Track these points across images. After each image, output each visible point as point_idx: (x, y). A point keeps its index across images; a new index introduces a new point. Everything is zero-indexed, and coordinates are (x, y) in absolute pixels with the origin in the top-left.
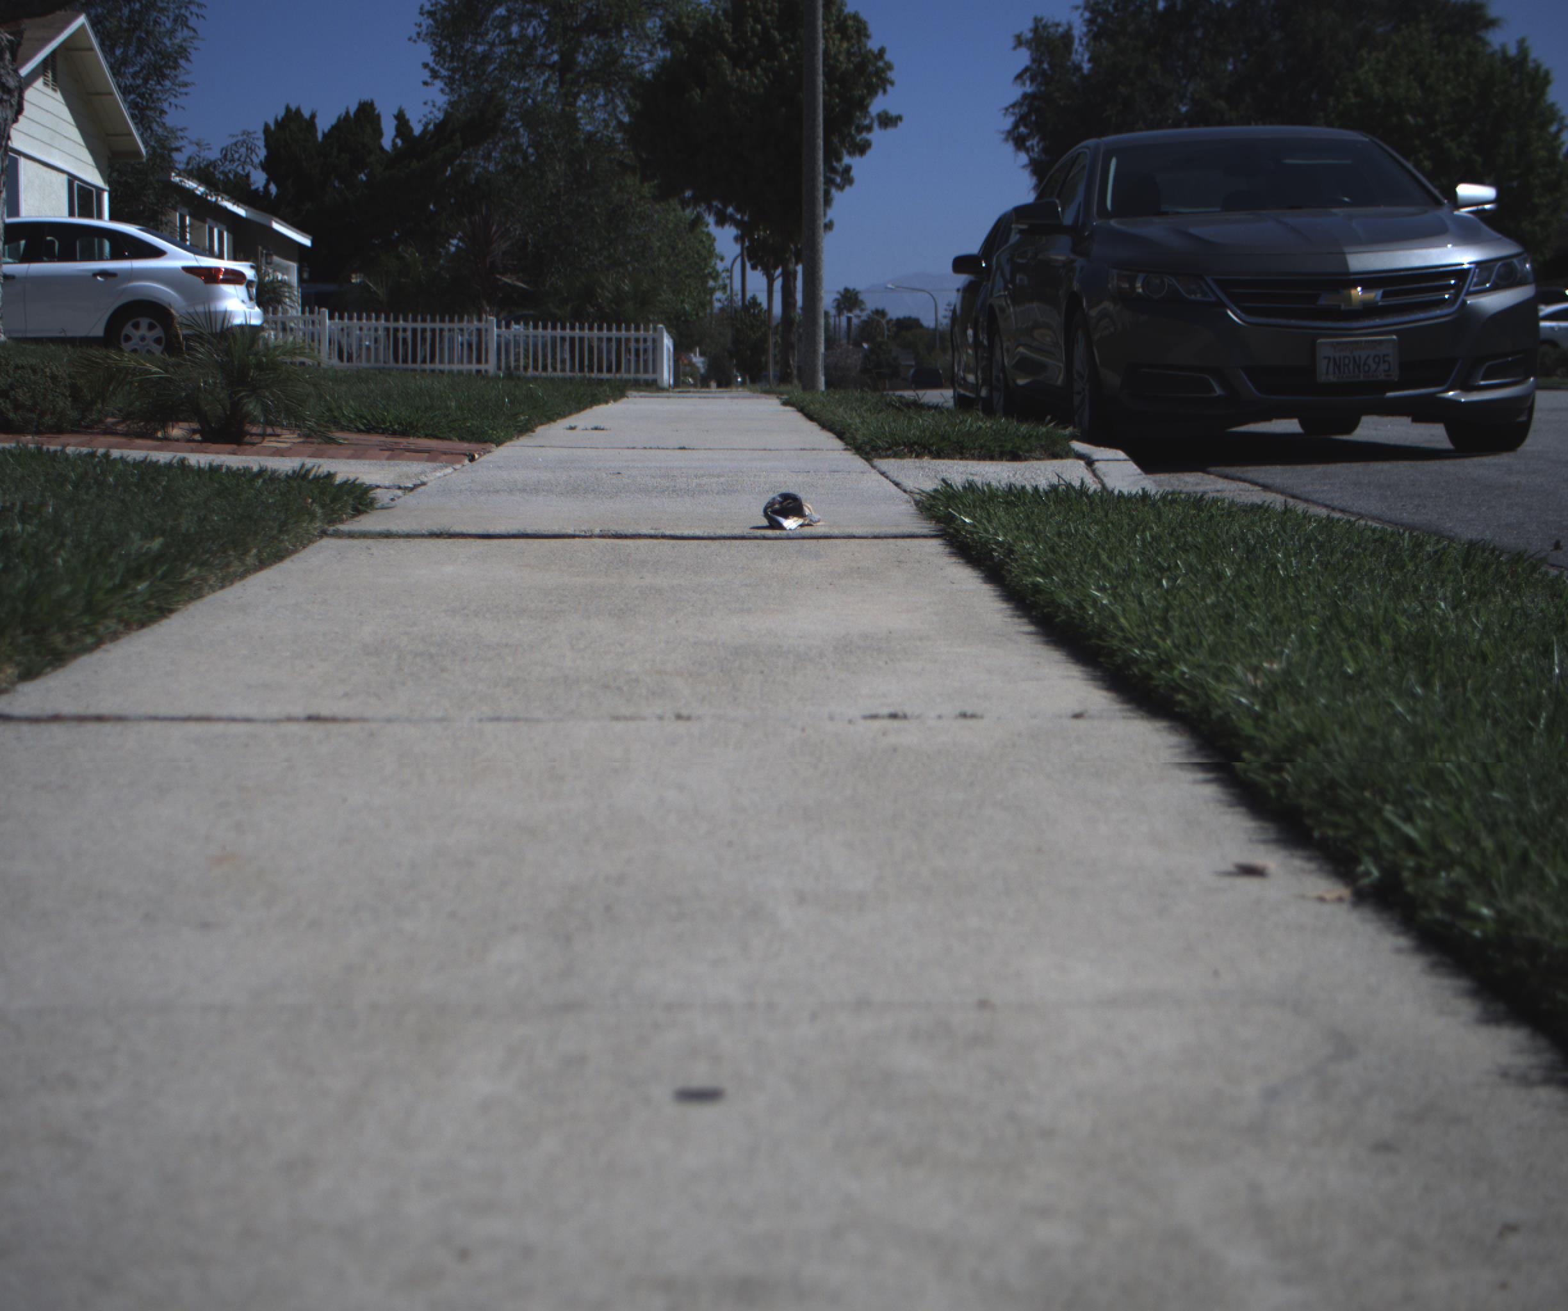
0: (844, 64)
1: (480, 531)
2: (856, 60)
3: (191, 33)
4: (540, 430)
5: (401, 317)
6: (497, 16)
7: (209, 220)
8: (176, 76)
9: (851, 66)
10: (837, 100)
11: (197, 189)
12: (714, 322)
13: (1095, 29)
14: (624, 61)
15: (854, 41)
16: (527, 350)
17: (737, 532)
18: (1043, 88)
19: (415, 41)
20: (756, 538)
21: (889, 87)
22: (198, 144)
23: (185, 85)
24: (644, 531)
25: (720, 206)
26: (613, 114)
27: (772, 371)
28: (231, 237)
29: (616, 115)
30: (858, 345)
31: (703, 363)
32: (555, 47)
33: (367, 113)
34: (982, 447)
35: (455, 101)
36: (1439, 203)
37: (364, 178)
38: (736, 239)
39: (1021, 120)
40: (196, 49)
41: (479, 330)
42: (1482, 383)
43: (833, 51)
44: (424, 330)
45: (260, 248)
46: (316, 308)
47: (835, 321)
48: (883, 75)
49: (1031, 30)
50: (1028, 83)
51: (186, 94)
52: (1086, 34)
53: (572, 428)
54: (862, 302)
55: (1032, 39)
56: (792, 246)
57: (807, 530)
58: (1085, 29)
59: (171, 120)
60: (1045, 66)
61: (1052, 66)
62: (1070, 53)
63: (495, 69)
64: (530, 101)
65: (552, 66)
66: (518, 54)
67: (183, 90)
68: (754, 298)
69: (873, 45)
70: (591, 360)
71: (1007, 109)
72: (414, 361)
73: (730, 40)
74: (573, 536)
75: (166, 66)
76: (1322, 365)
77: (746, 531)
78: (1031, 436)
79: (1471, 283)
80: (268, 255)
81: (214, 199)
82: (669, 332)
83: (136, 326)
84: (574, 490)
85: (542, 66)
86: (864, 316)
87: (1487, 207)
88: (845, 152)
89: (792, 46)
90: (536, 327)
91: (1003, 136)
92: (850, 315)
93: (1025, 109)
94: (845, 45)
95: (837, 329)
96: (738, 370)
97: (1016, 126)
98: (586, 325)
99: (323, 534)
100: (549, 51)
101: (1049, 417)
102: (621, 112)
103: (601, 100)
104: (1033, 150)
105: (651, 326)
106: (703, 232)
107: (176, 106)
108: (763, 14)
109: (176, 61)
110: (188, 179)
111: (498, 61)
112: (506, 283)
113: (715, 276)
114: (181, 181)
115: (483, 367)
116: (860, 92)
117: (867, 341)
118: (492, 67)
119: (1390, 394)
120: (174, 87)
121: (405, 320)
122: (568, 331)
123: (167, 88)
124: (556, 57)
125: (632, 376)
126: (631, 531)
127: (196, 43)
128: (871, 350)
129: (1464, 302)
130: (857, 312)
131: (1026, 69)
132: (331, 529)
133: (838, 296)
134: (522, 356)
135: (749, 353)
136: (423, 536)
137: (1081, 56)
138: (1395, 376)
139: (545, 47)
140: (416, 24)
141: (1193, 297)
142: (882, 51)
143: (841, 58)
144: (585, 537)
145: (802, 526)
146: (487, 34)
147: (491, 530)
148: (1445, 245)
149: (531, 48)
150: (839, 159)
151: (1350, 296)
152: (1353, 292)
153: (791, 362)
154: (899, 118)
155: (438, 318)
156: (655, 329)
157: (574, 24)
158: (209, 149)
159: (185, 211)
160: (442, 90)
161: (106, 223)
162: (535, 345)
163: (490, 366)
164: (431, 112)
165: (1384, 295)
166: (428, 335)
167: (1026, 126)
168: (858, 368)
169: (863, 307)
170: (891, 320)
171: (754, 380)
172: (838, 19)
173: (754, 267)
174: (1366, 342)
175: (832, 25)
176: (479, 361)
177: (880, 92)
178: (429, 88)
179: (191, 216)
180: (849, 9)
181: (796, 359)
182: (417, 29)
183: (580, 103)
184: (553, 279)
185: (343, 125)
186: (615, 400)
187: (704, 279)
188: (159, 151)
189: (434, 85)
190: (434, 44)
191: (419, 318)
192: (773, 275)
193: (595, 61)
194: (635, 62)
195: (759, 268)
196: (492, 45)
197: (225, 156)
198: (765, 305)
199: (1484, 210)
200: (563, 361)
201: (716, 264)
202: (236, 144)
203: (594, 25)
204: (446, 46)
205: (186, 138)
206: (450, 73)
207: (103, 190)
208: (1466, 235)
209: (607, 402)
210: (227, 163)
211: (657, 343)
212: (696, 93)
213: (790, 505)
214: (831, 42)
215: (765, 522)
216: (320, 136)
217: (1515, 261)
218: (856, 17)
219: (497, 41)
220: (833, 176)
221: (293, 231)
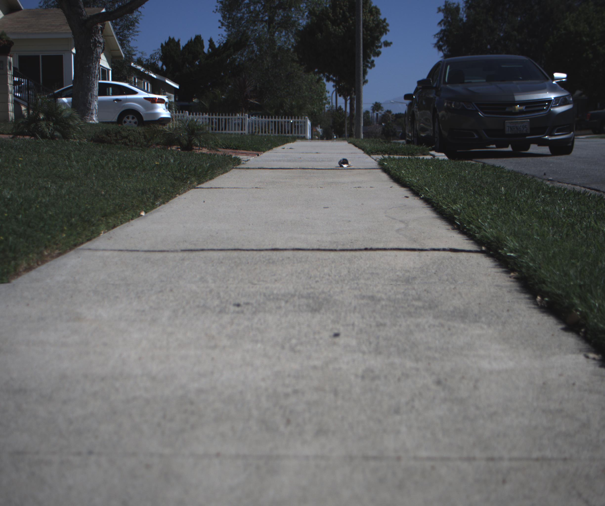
0: (372, 25)
1: (270, 167)
2: (376, 23)
3: (139, 13)
4: (274, 149)
5: (214, 114)
6: (246, 3)
7: (143, 79)
8: (134, 29)
9: (374, 25)
10: (369, 37)
11: (141, 69)
12: (325, 116)
13: (468, 5)
14: (292, 19)
15: (375, 16)
16: (259, 125)
17: (332, 168)
18: (448, 28)
19: (215, 12)
20: (336, 169)
21: (387, 32)
22: (142, 53)
23: (137, 32)
24: (310, 167)
25: (328, 75)
26: (288, 38)
27: (346, 134)
28: (151, 85)
29: (289, 39)
30: (380, 124)
31: (321, 131)
32: (266, 14)
33: (198, 40)
34: (403, 152)
35: (230, 34)
36: (547, 79)
37: (198, 63)
38: (334, 86)
39: (441, 39)
40: (141, 19)
41: (242, 119)
42: (556, 134)
43: (367, 20)
44: (222, 119)
45: (161, 89)
46: (184, 111)
47: (372, 115)
48: (385, 28)
49: (444, 6)
50: (443, 26)
51: (137, 35)
52: (464, 7)
53: (283, 148)
54: (382, 108)
55: (444, 9)
56: (353, 89)
57: (349, 168)
58: (464, 5)
59: (132, 44)
60: (449, 19)
61: (452, 19)
62: (459, 14)
63: (244, 23)
64: (257, 35)
65: (266, 21)
66: (253, 17)
67: (136, 33)
68: (340, 107)
69: (382, 17)
70: (282, 129)
71: (435, 35)
72: (219, 130)
73: (331, 16)
74: (293, 169)
75: (131, 25)
76: (507, 128)
77: (334, 168)
78: (417, 149)
79: (553, 104)
80: (164, 92)
81: (147, 73)
82: (309, 119)
83: (128, 118)
84: (290, 161)
85: (262, 21)
86: (383, 113)
87: (564, 80)
88: (372, 55)
89: (353, 18)
90: (262, 118)
91: (433, 45)
92: (378, 112)
93: (441, 35)
94: (372, 18)
95: (373, 118)
96: (335, 133)
97: (438, 42)
98: (280, 117)
99: (233, 168)
100: (264, 15)
101: (424, 144)
102: (291, 38)
103: (284, 33)
104: (445, 51)
105: (303, 117)
106: (321, 82)
107: (134, 39)
108: (343, 7)
109: (134, 23)
110: (138, 66)
111: (246, 19)
112: (251, 102)
113: (326, 99)
114: (136, 66)
115: (243, 132)
116: (377, 34)
117: (384, 123)
118: (243, 22)
119: (527, 137)
120: (133, 33)
121: (216, 115)
122: (273, 119)
123: (131, 33)
124: (267, 18)
125: (296, 135)
126: (306, 168)
127: (141, 17)
128: (385, 126)
129: (550, 110)
130: (380, 111)
131: (442, 20)
132: (235, 167)
133: (373, 105)
134: (257, 128)
135: (338, 127)
136: (257, 169)
137: (463, 15)
138: (529, 132)
139: (263, 14)
140: (216, 6)
141: (469, 109)
142: (385, 20)
143: (371, 22)
144: (295, 169)
145: (348, 166)
146: (242, 10)
147: (273, 167)
148: (546, 92)
149: (258, 15)
150: (370, 58)
151: (515, 108)
152: (516, 107)
153: (353, 130)
154: (391, 43)
155: (227, 115)
156: (305, 118)
157: (274, 6)
158: (146, 55)
159: (136, 77)
160: (225, 30)
161: (110, 82)
162: (262, 124)
163: (246, 132)
164: (221, 39)
165: (526, 108)
166: (224, 120)
167: (442, 42)
168: (381, 133)
169: (382, 109)
170: (393, 114)
171: (340, 137)
172: (369, 7)
173: (340, 96)
174: (520, 122)
175: (367, 10)
176: (242, 130)
177: (384, 34)
178: (221, 29)
179: (138, 78)
180: (373, 5)
181: (355, 129)
182: (216, 8)
183: (276, 35)
184: (266, 100)
185: (190, 44)
186: (293, 142)
187: (321, 100)
188: (128, 55)
189: (222, 28)
190: (223, 13)
191: (221, 114)
192: (347, 99)
193: (282, 19)
194: (296, 19)
195: (342, 96)
196: (244, 13)
197: (152, 57)
198: (344, 109)
199: (563, 81)
200: (272, 130)
201: (326, 94)
202: (155, 53)
203: (281, 6)
204: (226, 14)
205: (137, 50)
206: (228, 24)
207: (109, 70)
208: (553, 89)
209: (291, 142)
210: (152, 60)
211: (305, 123)
212: (319, 34)
213: (345, 161)
214: (367, 17)
215: (339, 166)
216: (181, 48)
217: (567, 97)
218: (376, 8)
219: (245, 12)
220: (367, 64)
221: (173, 83)
